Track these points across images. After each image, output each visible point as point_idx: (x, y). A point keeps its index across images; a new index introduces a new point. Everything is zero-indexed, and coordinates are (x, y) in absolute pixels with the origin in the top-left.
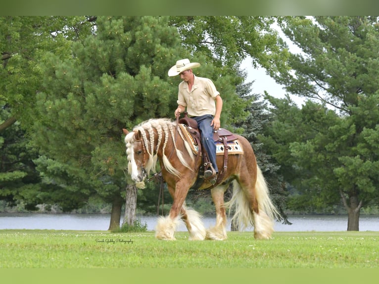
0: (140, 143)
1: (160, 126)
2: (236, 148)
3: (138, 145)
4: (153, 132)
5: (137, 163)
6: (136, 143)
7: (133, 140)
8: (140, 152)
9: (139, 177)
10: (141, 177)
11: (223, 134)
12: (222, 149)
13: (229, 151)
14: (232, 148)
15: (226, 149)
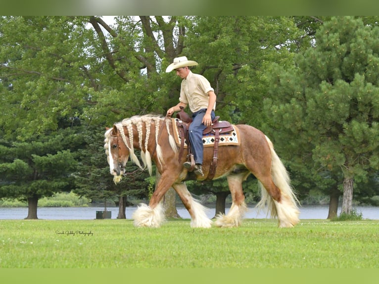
0: (116, 137)
1: (140, 123)
2: (231, 139)
3: (114, 139)
4: (132, 128)
6: (112, 137)
7: (109, 135)
8: (116, 146)
9: (115, 171)
11: (219, 127)
12: (212, 140)
13: (221, 142)
14: (225, 140)
15: (216, 141)
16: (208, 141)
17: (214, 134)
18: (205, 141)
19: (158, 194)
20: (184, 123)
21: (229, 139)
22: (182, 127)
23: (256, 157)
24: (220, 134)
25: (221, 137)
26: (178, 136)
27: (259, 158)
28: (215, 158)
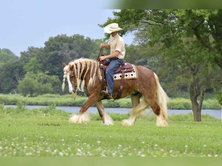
0: (73, 71)
2: (132, 75)
3: (72, 73)
4: (80, 66)
5: (72, 83)
6: (70, 71)
7: (68, 70)
8: (73, 77)
9: (73, 91)
10: (74, 90)
11: (125, 68)
12: (121, 76)
13: (125, 77)
14: (128, 75)
15: (122, 77)
16: (118, 76)
17: (122, 72)
18: (116, 77)
19: (85, 107)
20: (104, 66)
21: (130, 75)
22: (102, 69)
23: (146, 87)
24: (125, 72)
25: (125, 74)
26: (100, 74)
27: (147, 88)
28: (121, 87)
